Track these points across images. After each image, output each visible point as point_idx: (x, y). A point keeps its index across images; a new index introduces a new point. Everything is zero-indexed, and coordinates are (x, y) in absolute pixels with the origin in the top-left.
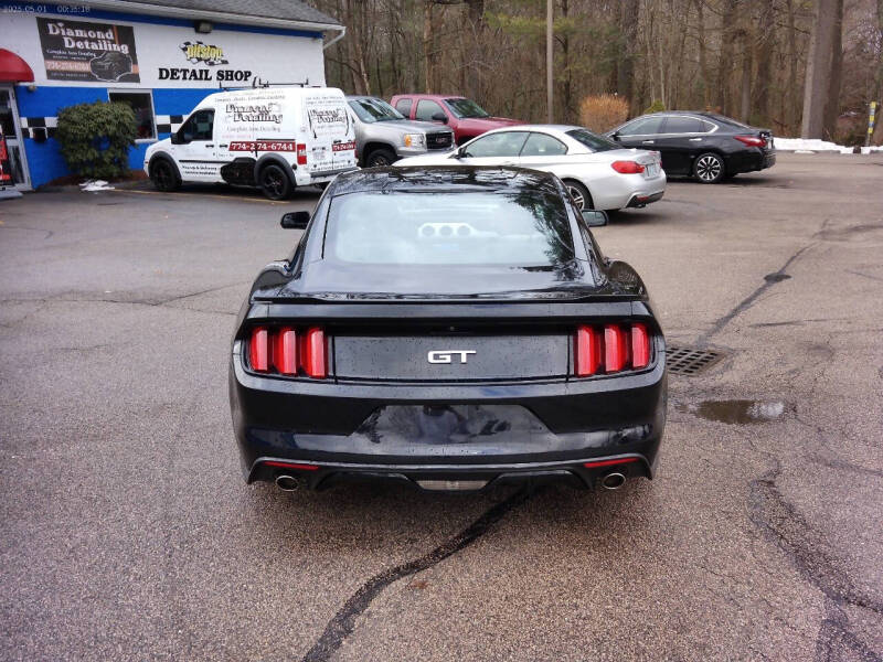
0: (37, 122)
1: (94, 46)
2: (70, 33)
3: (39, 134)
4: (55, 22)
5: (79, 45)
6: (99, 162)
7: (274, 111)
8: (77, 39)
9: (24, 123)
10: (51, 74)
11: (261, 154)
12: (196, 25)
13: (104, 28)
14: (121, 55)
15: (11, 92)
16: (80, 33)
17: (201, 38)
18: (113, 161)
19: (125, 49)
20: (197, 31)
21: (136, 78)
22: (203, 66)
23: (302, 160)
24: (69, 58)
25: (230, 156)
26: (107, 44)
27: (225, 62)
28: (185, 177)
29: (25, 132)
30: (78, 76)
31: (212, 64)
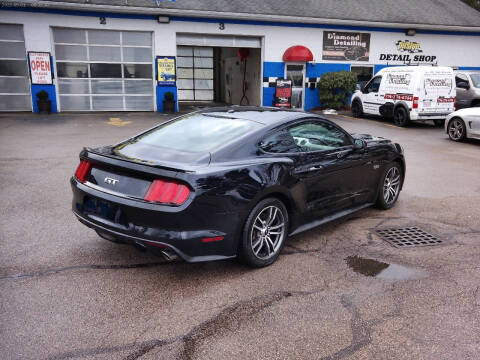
0: (312, 80)
1: (348, 44)
2: (338, 37)
3: (313, 85)
4: (331, 32)
5: (341, 43)
6: (331, 100)
7: (407, 79)
8: (340, 40)
9: (307, 80)
10: (324, 58)
11: (397, 101)
12: (406, 31)
13: (355, 35)
14: (362, 48)
15: (305, 66)
16: (342, 37)
17: (408, 38)
18: (339, 100)
19: (364, 45)
20: (407, 35)
21: (367, 59)
22: (406, 53)
23: (415, 106)
24: (335, 50)
25: (384, 101)
26: (356, 42)
27: (420, 51)
28: (365, 111)
29: (307, 84)
30: (336, 58)
31: (412, 52)
